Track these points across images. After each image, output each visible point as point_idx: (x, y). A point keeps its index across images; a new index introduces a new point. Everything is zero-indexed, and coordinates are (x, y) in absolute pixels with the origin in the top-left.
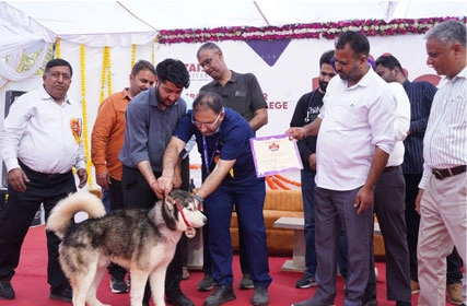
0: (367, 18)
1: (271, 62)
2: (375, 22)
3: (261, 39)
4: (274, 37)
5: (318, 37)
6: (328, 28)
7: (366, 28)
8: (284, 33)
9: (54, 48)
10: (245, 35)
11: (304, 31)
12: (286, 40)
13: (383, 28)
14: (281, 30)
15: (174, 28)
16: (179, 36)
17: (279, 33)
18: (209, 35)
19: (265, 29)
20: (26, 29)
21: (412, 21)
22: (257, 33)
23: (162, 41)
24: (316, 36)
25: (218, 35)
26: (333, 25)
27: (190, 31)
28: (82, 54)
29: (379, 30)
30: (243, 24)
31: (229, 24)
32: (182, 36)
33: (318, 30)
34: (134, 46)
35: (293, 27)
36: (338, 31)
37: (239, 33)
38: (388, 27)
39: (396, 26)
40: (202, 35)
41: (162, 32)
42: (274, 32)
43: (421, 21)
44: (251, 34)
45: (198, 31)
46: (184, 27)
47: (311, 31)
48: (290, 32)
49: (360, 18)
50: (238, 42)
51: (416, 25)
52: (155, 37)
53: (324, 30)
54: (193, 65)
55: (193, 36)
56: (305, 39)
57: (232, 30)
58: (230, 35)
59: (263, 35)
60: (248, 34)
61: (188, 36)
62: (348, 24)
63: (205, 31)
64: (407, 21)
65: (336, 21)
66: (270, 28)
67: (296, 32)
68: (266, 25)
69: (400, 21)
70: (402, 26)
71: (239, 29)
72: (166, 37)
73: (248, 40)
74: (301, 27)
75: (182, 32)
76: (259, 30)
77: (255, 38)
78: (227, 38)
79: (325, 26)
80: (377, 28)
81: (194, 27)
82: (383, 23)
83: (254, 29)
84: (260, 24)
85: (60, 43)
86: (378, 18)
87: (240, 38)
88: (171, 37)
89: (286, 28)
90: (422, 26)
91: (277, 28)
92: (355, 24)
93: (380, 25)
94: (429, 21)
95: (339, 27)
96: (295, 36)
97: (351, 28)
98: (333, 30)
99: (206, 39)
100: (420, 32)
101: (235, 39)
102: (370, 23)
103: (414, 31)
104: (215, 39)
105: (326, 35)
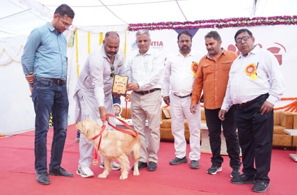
0: (240, 17)
2: (244, 19)
3: (183, 28)
4: (190, 27)
5: (213, 27)
6: (219, 22)
7: (239, 22)
8: (195, 25)
10: (174, 26)
11: (206, 24)
12: (196, 29)
13: (249, 22)
14: (193, 23)
15: (136, 23)
16: (140, 27)
17: (192, 25)
18: (155, 26)
19: (185, 23)
21: (265, 19)
22: (181, 25)
23: (130, 30)
25: (160, 26)
26: (222, 21)
27: (145, 25)
28: (89, 36)
30: (173, 21)
31: (166, 21)
33: (214, 23)
35: (200, 22)
36: (225, 24)
37: (171, 25)
38: (251, 21)
39: (256, 21)
40: (152, 26)
41: (130, 25)
42: (190, 25)
43: (269, 18)
44: (178, 26)
45: (150, 24)
46: (142, 22)
47: (211, 24)
48: (198, 25)
49: (236, 17)
50: (170, 30)
51: (267, 20)
52: (127, 27)
53: (217, 23)
55: (147, 27)
56: (206, 28)
57: (167, 24)
58: (167, 26)
59: (184, 26)
60: (176, 26)
61: (144, 27)
62: (229, 20)
63: (153, 24)
64: (262, 18)
65: (223, 19)
66: (188, 23)
67: (202, 24)
68: (185, 21)
69: (258, 19)
70: (259, 21)
71: (171, 23)
72: (133, 28)
73: (176, 29)
74: (204, 22)
75: (141, 25)
76: (182, 23)
77: (179, 28)
78: (165, 28)
79: (217, 21)
80: (246, 22)
81: (148, 23)
82: (249, 20)
83: (179, 23)
84: (183, 20)
85: (78, 32)
86: (246, 17)
87: (172, 28)
88: (135, 27)
89: (196, 22)
90: (270, 21)
91: (191, 23)
92: (233, 20)
93: (247, 20)
94: (274, 18)
95: (225, 22)
96: (201, 27)
97: (231, 22)
98: (222, 23)
99: (154, 29)
100: (269, 24)
101: (169, 28)
102: (242, 19)
103: (266, 24)
104: (158, 28)
105: (218, 26)
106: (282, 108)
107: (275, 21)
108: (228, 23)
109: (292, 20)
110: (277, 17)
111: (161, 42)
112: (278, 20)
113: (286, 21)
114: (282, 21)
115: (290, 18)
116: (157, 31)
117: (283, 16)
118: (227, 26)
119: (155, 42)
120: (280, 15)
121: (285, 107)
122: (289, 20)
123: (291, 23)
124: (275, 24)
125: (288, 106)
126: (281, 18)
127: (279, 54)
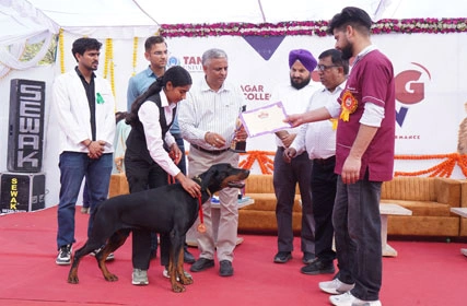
1: (267, 57)
3: (257, 34)
4: (269, 33)
5: (310, 34)
6: (320, 26)
8: (279, 29)
9: (57, 39)
10: (242, 31)
11: (298, 28)
12: (281, 36)
14: (276, 27)
15: (174, 23)
16: (180, 30)
17: (274, 30)
18: (208, 30)
19: (262, 26)
20: (34, 19)
21: (396, 22)
22: (254, 29)
24: (309, 33)
25: (217, 30)
26: (325, 24)
27: (191, 26)
30: (240, 20)
31: (227, 21)
32: (183, 31)
33: (311, 28)
34: (136, 38)
35: (288, 24)
37: (236, 29)
38: (375, 26)
39: (382, 25)
40: (202, 29)
41: (164, 26)
42: (270, 29)
43: (404, 22)
44: (249, 30)
45: (198, 26)
46: (185, 22)
47: (306, 28)
48: (285, 29)
50: (235, 37)
51: (400, 25)
52: (157, 30)
53: (316, 27)
54: (193, 58)
55: (193, 30)
56: (299, 36)
57: (231, 26)
58: (229, 31)
59: (259, 31)
60: (246, 30)
61: (188, 30)
63: (205, 26)
64: (392, 21)
65: (327, 19)
66: (266, 25)
67: (291, 29)
68: (262, 22)
69: (385, 21)
70: (387, 25)
71: (237, 25)
72: (168, 31)
73: (245, 36)
74: (295, 24)
75: (183, 27)
76: (256, 26)
77: (252, 34)
78: (226, 33)
79: (317, 24)
81: (195, 23)
83: (251, 26)
84: (258, 21)
85: (63, 34)
87: (238, 34)
88: (172, 31)
89: (281, 25)
90: (405, 26)
91: (272, 25)
94: (411, 21)
96: (289, 33)
98: (324, 28)
99: (206, 34)
100: (403, 32)
101: (233, 34)
103: (398, 30)
104: (214, 34)
105: (318, 33)
106: (424, 172)
107: (412, 26)
109: (440, 26)
110: (417, 20)
112: (418, 25)
113: (431, 26)
114: (423, 26)
115: (436, 21)
116: (211, 38)
117: (425, 18)
120: (420, 17)
121: (429, 171)
122: (435, 26)
123: (439, 30)
124: (412, 31)
125: (434, 169)
126: (422, 21)
127: (419, 81)
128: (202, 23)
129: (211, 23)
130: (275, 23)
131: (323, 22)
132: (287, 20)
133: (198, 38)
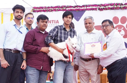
0: (116, 2)
1: (78, 20)
2: (119, 4)
3: (74, 10)
4: (79, 10)
5: (96, 10)
6: (100, 6)
7: (115, 6)
8: (83, 8)
10: (67, 9)
11: (91, 7)
12: (84, 11)
13: (122, 6)
14: (81, 7)
15: (39, 6)
16: (41, 9)
17: (81, 8)
18: (53, 9)
19: (75, 7)
22: (72, 8)
23: (34, 11)
24: (96, 9)
25: (57, 9)
27: (45, 8)
28: (2, 16)
29: (121, 7)
30: (66, 5)
31: (61, 5)
32: (42, 9)
33: (96, 7)
35: (87, 6)
36: (104, 7)
37: (65, 8)
38: (124, 6)
40: (50, 9)
41: (34, 8)
42: (79, 8)
45: (49, 8)
46: (43, 6)
47: (94, 7)
48: (85, 8)
49: (113, 3)
52: (31, 10)
53: (99, 7)
55: (46, 9)
56: (91, 11)
57: (62, 7)
58: (61, 9)
59: (74, 9)
60: (69, 9)
62: (108, 5)
63: (51, 7)
65: (103, 3)
66: (77, 6)
67: (88, 8)
68: (76, 5)
71: (65, 6)
72: (36, 10)
74: (89, 6)
75: (42, 8)
78: (60, 10)
79: (99, 5)
80: (120, 6)
81: (47, 6)
82: (122, 5)
83: (71, 7)
84: (74, 5)
86: (120, 2)
87: (65, 10)
88: (38, 10)
89: (83, 6)
91: (80, 7)
92: (111, 5)
93: (121, 5)
95: (105, 6)
96: (87, 9)
97: (109, 6)
98: (102, 7)
99: (52, 11)
101: (63, 10)
102: (117, 4)
104: (55, 10)
105: (99, 9)
108: (107, 7)
111: (57, 21)
116: (54, 12)
118: (106, 9)
119: (53, 21)
128: (50, 6)
129: (54, 6)
130: (81, 5)
131: (101, 5)
132: (86, 4)
133: (49, 12)
